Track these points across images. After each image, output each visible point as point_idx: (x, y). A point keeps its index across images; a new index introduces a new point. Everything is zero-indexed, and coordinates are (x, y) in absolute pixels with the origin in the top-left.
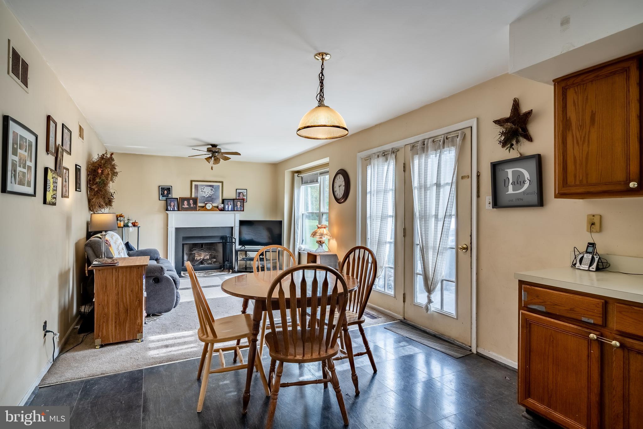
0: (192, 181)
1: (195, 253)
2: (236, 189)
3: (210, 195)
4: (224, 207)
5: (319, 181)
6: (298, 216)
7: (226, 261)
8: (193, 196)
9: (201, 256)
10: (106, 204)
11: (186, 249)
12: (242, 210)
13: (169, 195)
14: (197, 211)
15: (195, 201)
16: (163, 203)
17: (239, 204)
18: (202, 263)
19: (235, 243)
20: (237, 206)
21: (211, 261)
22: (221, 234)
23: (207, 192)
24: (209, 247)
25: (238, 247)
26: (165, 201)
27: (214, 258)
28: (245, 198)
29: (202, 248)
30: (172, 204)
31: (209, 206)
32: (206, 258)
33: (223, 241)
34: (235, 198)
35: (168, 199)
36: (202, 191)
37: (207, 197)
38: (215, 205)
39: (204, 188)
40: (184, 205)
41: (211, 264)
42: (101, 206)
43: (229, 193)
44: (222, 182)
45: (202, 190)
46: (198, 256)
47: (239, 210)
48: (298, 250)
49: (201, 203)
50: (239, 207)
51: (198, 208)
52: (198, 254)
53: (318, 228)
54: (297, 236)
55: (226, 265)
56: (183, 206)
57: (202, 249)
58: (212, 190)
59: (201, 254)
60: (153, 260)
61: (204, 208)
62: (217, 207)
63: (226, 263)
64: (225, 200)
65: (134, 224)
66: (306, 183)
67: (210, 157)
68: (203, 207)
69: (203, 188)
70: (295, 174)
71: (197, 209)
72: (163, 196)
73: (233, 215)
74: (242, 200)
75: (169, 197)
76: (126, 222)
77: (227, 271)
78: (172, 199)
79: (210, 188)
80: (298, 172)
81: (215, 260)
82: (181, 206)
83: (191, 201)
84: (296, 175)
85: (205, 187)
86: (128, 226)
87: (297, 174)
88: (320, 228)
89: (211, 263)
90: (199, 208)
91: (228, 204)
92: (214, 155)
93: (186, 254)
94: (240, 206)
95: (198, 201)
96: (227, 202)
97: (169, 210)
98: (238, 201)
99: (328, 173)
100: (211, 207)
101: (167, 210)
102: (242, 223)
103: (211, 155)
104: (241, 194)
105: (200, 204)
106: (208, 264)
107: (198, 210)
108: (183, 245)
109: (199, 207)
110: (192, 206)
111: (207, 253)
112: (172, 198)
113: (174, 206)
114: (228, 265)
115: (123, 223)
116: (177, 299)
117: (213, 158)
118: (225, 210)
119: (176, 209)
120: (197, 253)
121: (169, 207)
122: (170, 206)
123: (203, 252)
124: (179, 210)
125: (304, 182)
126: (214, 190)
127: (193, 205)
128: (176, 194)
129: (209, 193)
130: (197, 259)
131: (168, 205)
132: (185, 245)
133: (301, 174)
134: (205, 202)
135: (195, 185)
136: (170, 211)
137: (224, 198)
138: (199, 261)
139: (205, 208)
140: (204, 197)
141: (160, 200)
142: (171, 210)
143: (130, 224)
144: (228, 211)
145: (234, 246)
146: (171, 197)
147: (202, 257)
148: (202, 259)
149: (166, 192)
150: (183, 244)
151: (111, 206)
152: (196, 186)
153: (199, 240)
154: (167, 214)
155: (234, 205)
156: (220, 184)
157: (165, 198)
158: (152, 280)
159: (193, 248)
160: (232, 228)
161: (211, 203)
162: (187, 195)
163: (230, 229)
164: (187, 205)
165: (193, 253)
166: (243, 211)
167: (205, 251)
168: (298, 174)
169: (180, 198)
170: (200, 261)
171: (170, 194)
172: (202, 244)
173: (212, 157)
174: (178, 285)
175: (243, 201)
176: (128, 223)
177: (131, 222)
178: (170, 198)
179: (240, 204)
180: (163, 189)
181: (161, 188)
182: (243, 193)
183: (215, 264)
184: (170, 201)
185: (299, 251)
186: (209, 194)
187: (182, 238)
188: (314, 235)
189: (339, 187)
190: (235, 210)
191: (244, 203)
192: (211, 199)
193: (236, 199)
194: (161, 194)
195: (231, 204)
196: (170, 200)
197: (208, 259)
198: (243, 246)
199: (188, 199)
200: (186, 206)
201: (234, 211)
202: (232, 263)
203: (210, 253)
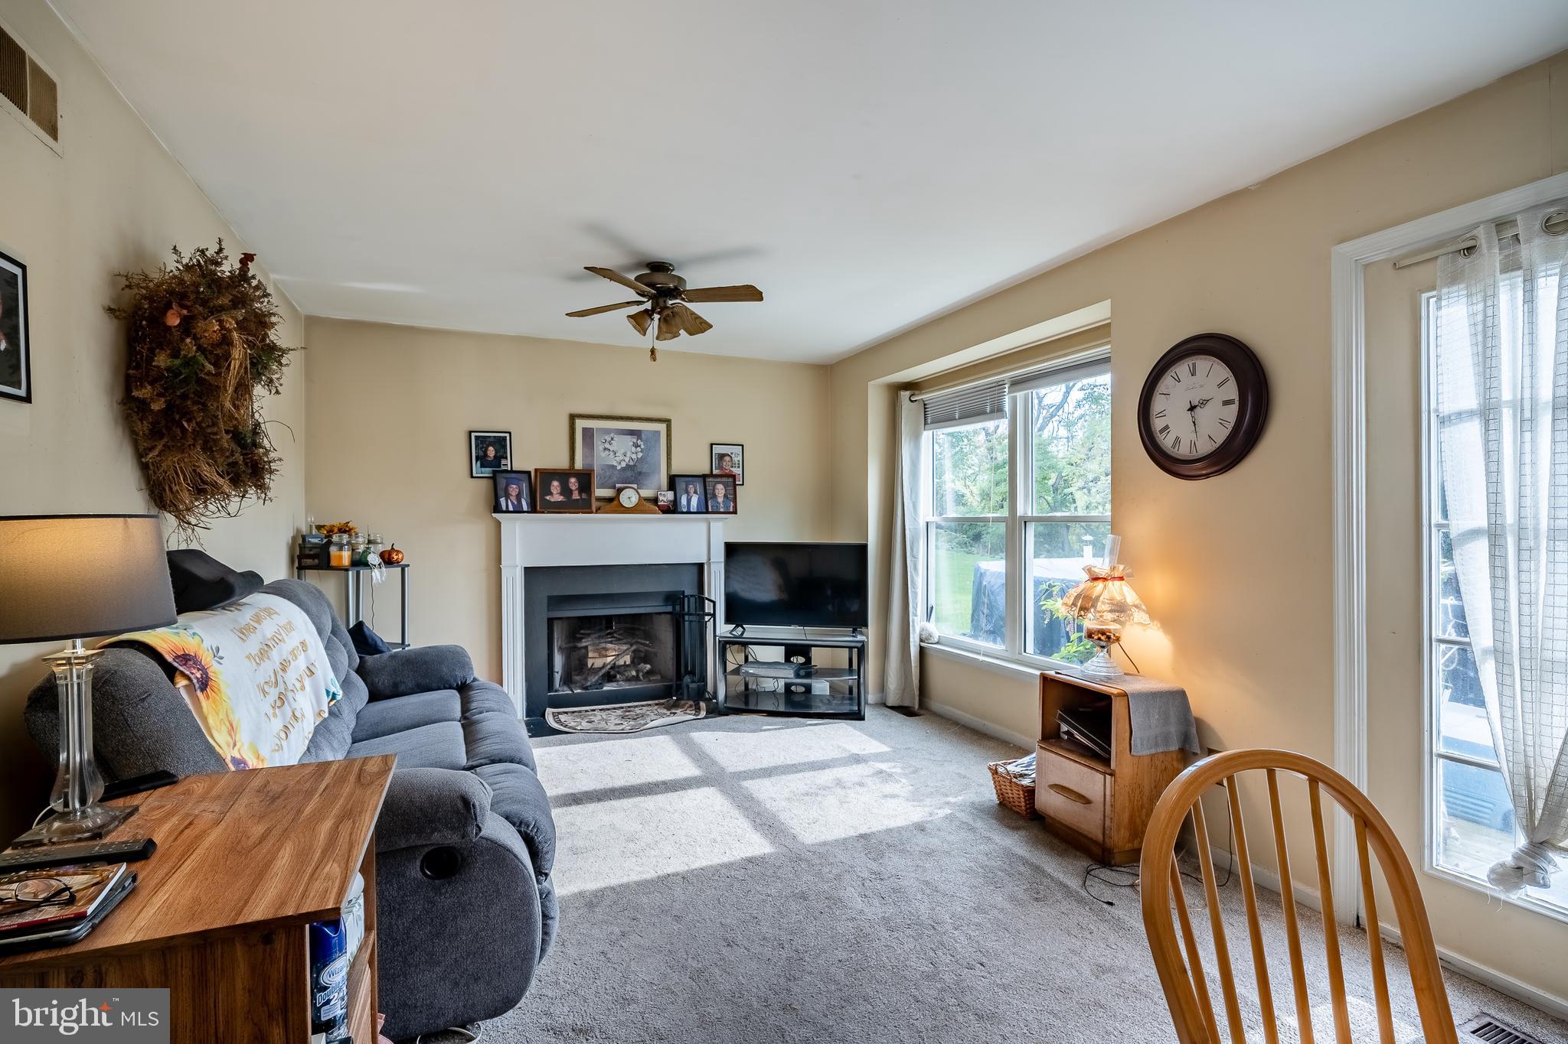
0: (573, 418)
1: (586, 648)
2: (712, 445)
3: (631, 463)
4: (675, 502)
5: (1007, 408)
6: (916, 531)
7: (687, 673)
8: (579, 465)
9: (607, 656)
10: (236, 481)
11: (557, 634)
12: (731, 510)
13: (503, 462)
14: (592, 513)
15: (585, 479)
16: (482, 487)
17: (720, 490)
18: (609, 677)
19: (713, 615)
20: (714, 496)
21: (637, 672)
22: (667, 586)
23: (618, 452)
24: (628, 625)
25: (724, 629)
26: (491, 482)
27: (646, 660)
28: (737, 471)
29: (607, 628)
30: (514, 490)
31: (629, 498)
32: (621, 662)
33: (674, 609)
34: (707, 471)
35: (498, 475)
36: (605, 449)
37: (623, 469)
38: (647, 493)
39: (612, 439)
40: (551, 494)
41: (636, 679)
42: (203, 490)
43: (691, 459)
44: (668, 422)
45: (607, 446)
46: (596, 655)
47: (722, 510)
48: (918, 640)
49: (602, 486)
50: (720, 500)
51: (595, 504)
52: (596, 650)
53: (1096, 579)
54: (916, 593)
55: (688, 686)
56: (548, 498)
57: (608, 634)
58: (636, 446)
59: (606, 649)
60: (451, 688)
61: (611, 504)
62: (655, 501)
63: (687, 679)
64: (677, 479)
65: (390, 555)
66: (947, 419)
67: (646, 311)
68: (610, 500)
69: (609, 439)
70: (902, 393)
71: (590, 507)
72: (482, 466)
73: (703, 526)
74: (731, 480)
75: (503, 468)
76: (361, 549)
77: (691, 706)
78: (513, 475)
79: (630, 440)
80: (912, 386)
81: (648, 667)
82: (543, 499)
83: (573, 480)
84: (905, 395)
85: (616, 438)
86: (366, 565)
87: (908, 393)
88: (1105, 579)
89: (638, 675)
90: (599, 504)
91: (687, 492)
92: (662, 304)
93: (560, 648)
94: (725, 496)
95: (596, 481)
96: (683, 485)
97: (504, 508)
98: (719, 483)
99: (1107, 366)
100: (635, 499)
101: (497, 509)
102: (733, 550)
103: (648, 305)
104: (727, 458)
105: (600, 492)
106: (628, 680)
107: (594, 510)
108: (551, 622)
109: (599, 499)
110: (576, 496)
111: (625, 647)
112: (512, 471)
113: (519, 497)
114: (693, 686)
115: (350, 553)
116: (545, 925)
117: (656, 317)
118: (679, 510)
119: (525, 508)
120: (593, 645)
121: (503, 501)
122: (507, 496)
123: (611, 642)
124: (533, 510)
125: (932, 418)
126: (643, 447)
127: (580, 494)
128: (525, 457)
129: (628, 454)
130: (596, 666)
131: (501, 492)
132: (555, 622)
133: (921, 394)
134: (617, 485)
135: (585, 430)
136: (507, 512)
137: (673, 473)
138: (601, 674)
139: (615, 502)
140: (614, 467)
141: (472, 477)
142: (511, 508)
143: (373, 559)
144: (689, 512)
145: (710, 625)
146: (509, 469)
147: (609, 659)
148: (609, 667)
149: (491, 452)
150: (548, 619)
151: (262, 487)
152: (588, 433)
153: (598, 606)
154: (498, 524)
155: (707, 496)
156: (662, 427)
157: (491, 469)
158: (418, 863)
159: (582, 632)
160: (700, 567)
161: (635, 486)
162: (561, 462)
163: (695, 570)
164: (561, 494)
165: (582, 648)
166: (735, 512)
167: (619, 639)
168: (912, 392)
169: (536, 470)
170: (603, 671)
171: (506, 458)
172: (609, 619)
173: (653, 310)
174: (548, 856)
175: (732, 482)
176: (367, 552)
177: (381, 548)
178: (506, 471)
179: (724, 491)
180: (482, 442)
181: (477, 438)
182: (733, 456)
183: (650, 681)
184: (505, 480)
185: (923, 644)
186: (627, 459)
187: (545, 601)
188: (1082, 608)
189: (1192, 408)
190: (710, 510)
191: (737, 487)
192: (634, 474)
193: (711, 475)
194: (477, 458)
195: (695, 492)
196: (506, 478)
197: (627, 666)
198: (737, 626)
199: (562, 475)
200: (556, 497)
201: (707, 512)
202: (703, 678)
203: (634, 647)
